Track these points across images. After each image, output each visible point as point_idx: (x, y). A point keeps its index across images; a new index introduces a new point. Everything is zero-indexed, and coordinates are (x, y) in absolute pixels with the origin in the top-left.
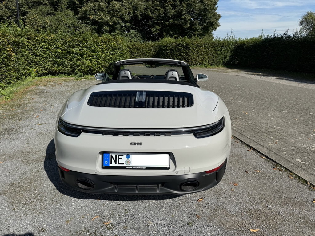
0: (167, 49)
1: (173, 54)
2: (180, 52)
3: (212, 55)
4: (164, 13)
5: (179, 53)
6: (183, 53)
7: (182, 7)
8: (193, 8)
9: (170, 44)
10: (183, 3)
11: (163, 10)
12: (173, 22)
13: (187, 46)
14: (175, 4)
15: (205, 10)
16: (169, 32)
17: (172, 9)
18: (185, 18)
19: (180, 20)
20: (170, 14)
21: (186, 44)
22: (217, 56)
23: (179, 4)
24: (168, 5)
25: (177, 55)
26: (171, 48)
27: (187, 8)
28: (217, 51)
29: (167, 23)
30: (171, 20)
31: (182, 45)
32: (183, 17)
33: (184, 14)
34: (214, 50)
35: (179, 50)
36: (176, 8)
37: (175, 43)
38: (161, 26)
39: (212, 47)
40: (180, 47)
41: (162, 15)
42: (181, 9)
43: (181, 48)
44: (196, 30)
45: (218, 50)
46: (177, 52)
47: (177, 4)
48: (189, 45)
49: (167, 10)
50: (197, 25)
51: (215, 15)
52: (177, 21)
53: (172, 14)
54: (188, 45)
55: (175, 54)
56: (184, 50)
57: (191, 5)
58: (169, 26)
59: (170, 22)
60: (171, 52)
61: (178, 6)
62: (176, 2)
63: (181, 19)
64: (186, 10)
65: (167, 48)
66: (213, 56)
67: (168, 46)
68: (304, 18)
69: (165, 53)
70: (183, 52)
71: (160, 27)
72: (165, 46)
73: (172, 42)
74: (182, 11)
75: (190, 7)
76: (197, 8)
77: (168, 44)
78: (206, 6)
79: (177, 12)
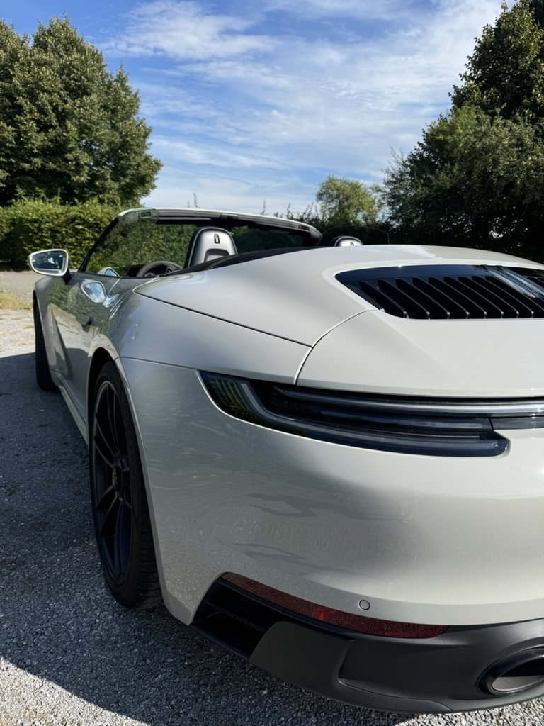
0: (40, 229)
1: (59, 241)
2: (79, 238)
3: (161, 251)
4: (17, 139)
5: (77, 239)
6: (87, 242)
7: (67, 132)
8: (96, 138)
9: (48, 216)
10: (67, 121)
11: (13, 131)
12: (42, 165)
13: (97, 224)
14: (45, 121)
15: (125, 146)
16: (33, 189)
17: (38, 132)
18: (76, 159)
19: (63, 163)
20: (34, 144)
21: (95, 220)
22: (172, 254)
23: (55, 123)
24: (26, 120)
25: (70, 244)
26: (52, 225)
27: (79, 137)
28: (170, 242)
29: (26, 166)
30: (36, 160)
31: (85, 222)
32: (69, 156)
33: (72, 149)
34: (163, 239)
35: (78, 232)
36: (50, 130)
37: (62, 214)
38: (7, 171)
39: (158, 233)
40: (79, 224)
41: (11, 143)
42: (64, 136)
43: (81, 227)
44: (104, 190)
45: (173, 240)
46: (71, 237)
47: (50, 121)
48: (101, 222)
49: (26, 133)
50: (106, 180)
51: (147, 160)
52: (54, 163)
53: (38, 143)
54: (99, 222)
55: (65, 243)
56: (89, 233)
57: (89, 129)
58: (30, 172)
59: (35, 163)
60: (53, 237)
61: (54, 127)
62: (48, 115)
63: (67, 160)
64: (76, 140)
65: (40, 225)
66: (162, 253)
67: (44, 221)
68: (323, 187)
69: (37, 239)
70: (88, 239)
71: (7, 174)
72: (35, 221)
73: (55, 212)
74: (67, 141)
75: (86, 134)
76: (106, 139)
77: (42, 215)
78: (127, 136)
79: (51, 141)
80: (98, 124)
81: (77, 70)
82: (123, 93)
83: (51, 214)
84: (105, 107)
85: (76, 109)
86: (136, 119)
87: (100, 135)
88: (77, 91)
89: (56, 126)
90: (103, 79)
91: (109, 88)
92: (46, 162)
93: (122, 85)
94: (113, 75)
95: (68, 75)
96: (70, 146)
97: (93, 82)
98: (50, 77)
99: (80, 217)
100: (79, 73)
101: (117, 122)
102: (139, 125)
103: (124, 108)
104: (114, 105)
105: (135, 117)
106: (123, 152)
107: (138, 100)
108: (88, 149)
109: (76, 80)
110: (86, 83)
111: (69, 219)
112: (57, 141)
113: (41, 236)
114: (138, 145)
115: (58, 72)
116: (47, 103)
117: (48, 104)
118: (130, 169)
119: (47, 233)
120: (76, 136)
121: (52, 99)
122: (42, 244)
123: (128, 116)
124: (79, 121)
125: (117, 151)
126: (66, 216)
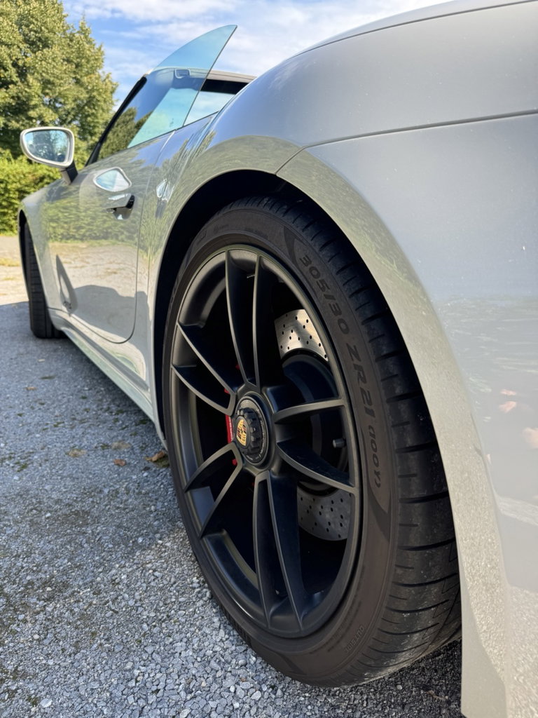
0: (6, 190)
7: (29, 87)
9: (14, 176)
10: (29, 76)
14: (5, 77)
18: (41, 116)
19: (26, 121)
23: (15, 79)
26: (19, 186)
32: (32, 114)
33: (35, 106)
36: (11, 86)
37: (30, 173)
42: (26, 92)
52: (18, 122)
57: (53, 84)
61: (14, 83)
62: (8, 70)
63: (30, 118)
64: (39, 96)
65: (6, 185)
67: (10, 181)
69: (4, 200)
73: (22, 172)
74: (29, 98)
75: (50, 89)
76: (71, 95)
77: (8, 175)
78: (93, 91)
79: (13, 97)
80: (62, 79)
81: (37, 20)
82: (87, 46)
83: (18, 173)
84: (69, 61)
85: (37, 63)
86: (102, 75)
87: (65, 90)
88: (38, 43)
89: (17, 82)
90: (64, 31)
91: (71, 41)
92: (9, 121)
93: (86, 37)
94: (74, 26)
95: (27, 26)
96: (33, 103)
97: (55, 33)
98: (8, 28)
99: (49, 176)
100: (39, 24)
101: (81, 76)
102: (105, 80)
103: (88, 62)
104: (77, 58)
105: (100, 72)
106: (90, 108)
107: (102, 54)
108: (52, 106)
109: (36, 32)
110: (47, 34)
111: (36, 179)
112: (19, 98)
113: (8, 198)
114: (105, 101)
115: (16, 24)
116: (5, 56)
117: (8, 58)
118: (98, 127)
119: (14, 193)
120: (39, 92)
121: (11, 52)
122: (10, 206)
123: (93, 70)
124: (42, 76)
125: (83, 107)
126: (34, 175)
